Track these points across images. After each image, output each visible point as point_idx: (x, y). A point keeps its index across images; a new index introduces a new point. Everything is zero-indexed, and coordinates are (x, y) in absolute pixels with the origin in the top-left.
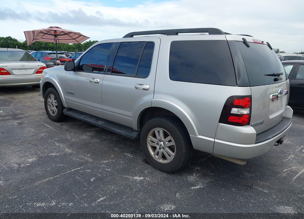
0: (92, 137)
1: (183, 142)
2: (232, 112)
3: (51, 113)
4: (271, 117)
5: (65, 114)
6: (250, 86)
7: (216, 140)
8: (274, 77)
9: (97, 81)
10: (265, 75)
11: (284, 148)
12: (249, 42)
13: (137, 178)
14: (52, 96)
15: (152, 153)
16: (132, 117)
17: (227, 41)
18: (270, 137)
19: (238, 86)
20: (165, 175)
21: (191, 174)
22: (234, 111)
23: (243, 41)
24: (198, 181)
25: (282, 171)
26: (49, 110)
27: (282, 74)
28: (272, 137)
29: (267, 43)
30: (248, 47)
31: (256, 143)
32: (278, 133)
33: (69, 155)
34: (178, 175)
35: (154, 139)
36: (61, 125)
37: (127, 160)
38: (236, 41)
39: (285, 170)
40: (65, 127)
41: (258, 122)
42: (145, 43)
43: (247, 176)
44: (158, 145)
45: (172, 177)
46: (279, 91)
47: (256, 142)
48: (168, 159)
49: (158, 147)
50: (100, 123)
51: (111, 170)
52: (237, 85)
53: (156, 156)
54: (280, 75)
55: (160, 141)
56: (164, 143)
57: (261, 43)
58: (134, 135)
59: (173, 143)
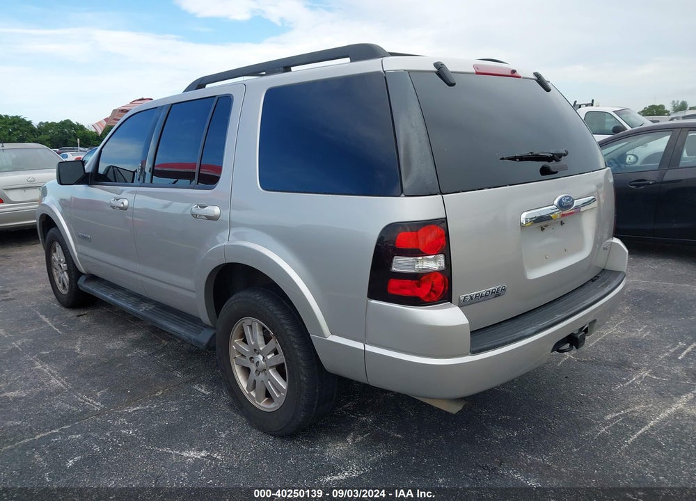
0: (136, 343)
1: (300, 354)
2: (394, 269)
3: (60, 287)
4: (534, 274)
5: (81, 289)
6: (442, 193)
7: (369, 348)
8: (541, 164)
9: (123, 203)
10: (502, 159)
11: (629, 352)
12: (452, 72)
13: (192, 454)
14: (59, 249)
15: (243, 383)
16: (194, 292)
17: (385, 72)
18: (529, 331)
19: (406, 196)
20: (269, 443)
21: (341, 435)
22: (402, 264)
23: (436, 70)
24: (351, 458)
25: (602, 418)
26: (57, 280)
27: (565, 155)
28: (533, 331)
29: (536, 74)
30: (450, 86)
31: (474, 353)
32: (559, 317)
33: (51, 394)
34: (303, 443)
35: (243, 347)
36: (78, 316)
37: (190, 403)
38: (409, 72)
39: (608, 417)
40: (85, 319)
41: (483, 291)
42: (216, 99)
43: (496, 439)
44: (253, 362)
45: (287, 446)
46: (556, 202)
47: (474, 349)
48: (275, 400)
49: (253, 368)
50: (142, 309)
51: (136, 433)
52: (402, 192)
53: (252, 393)
54: (560, 156)
55: (256, 351)
56: (264, 357)
57: (510, 74)
58: (204, 337)
59: (281, 359)
